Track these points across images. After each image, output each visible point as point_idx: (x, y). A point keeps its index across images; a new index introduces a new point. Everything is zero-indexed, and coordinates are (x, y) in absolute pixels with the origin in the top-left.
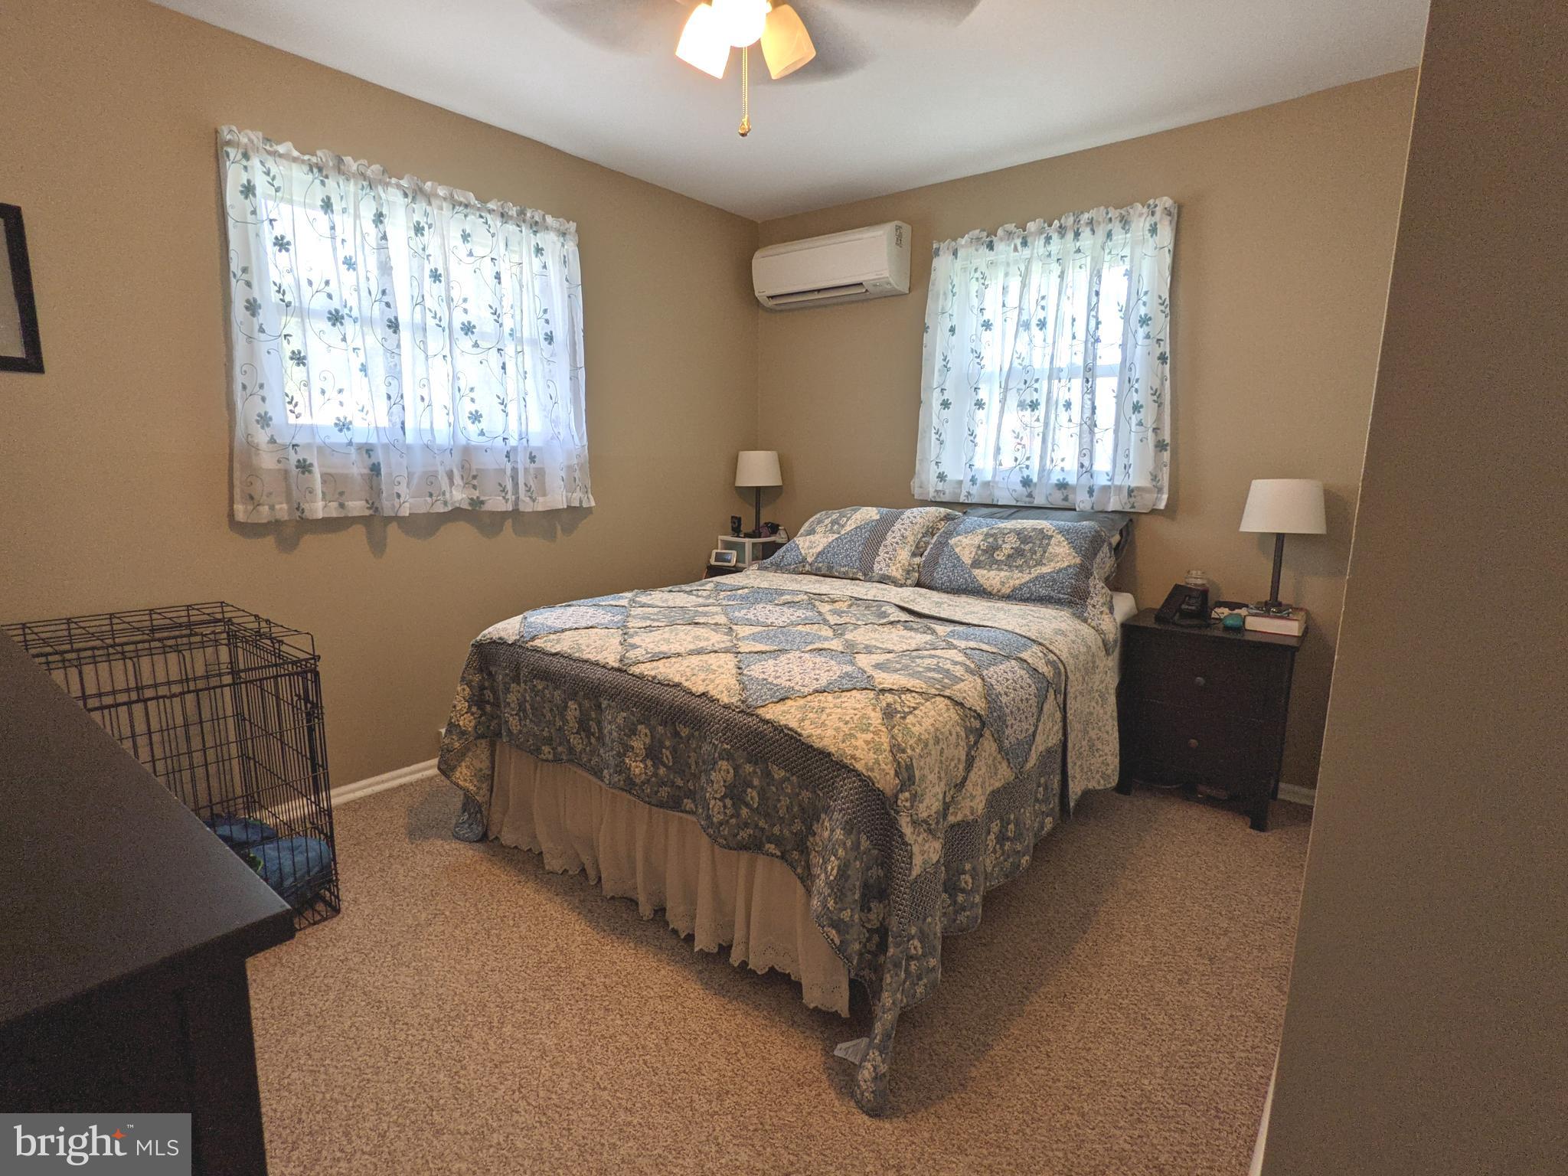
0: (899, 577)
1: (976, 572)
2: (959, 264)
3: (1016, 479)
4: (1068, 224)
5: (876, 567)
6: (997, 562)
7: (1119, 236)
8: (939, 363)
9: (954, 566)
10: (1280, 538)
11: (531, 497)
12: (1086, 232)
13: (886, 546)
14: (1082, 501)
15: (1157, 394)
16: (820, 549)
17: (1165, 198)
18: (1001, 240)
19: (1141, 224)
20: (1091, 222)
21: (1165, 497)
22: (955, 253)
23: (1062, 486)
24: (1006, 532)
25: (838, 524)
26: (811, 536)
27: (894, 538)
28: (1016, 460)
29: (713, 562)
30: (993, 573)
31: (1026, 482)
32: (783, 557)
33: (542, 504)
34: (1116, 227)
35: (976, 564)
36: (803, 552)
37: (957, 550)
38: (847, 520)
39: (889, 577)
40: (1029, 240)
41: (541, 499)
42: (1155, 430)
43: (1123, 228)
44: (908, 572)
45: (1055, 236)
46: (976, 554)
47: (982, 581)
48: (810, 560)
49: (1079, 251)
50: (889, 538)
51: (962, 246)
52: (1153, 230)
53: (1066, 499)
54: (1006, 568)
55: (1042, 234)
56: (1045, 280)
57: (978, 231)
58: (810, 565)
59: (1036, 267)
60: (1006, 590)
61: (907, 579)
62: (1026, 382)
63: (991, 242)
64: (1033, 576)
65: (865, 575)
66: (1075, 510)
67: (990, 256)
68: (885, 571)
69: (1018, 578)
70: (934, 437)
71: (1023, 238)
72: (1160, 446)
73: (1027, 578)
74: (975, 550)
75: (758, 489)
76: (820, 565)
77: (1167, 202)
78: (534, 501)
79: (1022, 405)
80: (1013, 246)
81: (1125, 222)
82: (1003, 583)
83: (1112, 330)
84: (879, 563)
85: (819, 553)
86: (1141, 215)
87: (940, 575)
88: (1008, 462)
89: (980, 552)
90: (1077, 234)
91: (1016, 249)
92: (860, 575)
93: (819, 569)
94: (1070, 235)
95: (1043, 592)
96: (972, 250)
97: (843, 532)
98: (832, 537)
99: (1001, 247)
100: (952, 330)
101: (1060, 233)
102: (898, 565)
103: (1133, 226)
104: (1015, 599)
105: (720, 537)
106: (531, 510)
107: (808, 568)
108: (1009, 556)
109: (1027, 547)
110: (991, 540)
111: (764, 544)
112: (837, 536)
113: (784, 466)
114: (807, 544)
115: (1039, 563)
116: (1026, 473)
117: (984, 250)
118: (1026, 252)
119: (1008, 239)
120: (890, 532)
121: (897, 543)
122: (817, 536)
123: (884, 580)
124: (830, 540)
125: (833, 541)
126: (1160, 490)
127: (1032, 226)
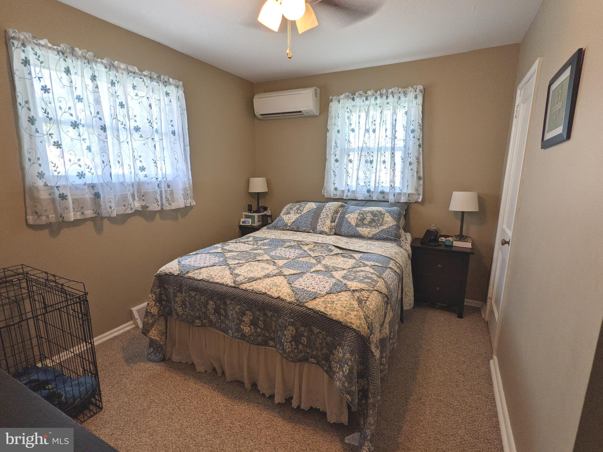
0: (328, 231)
1: (358, 229)
2: (340, 105)
3: (365, 190)
4: (383, 93)
5: (318, 228)
6: (365, 224)
7: (403, 98)
8: (333, 144)
9: (349, 226)
10: (463, 213)
11: (169, 204)
12: (390, 96)
13: (321, 219)
14: (391, 199)
15: (418, 159)
16: (293, 220)
17: (420, 86)
18: (357, 97)
19: (411, 95)
20: (392, 93)
21: (421, 197)
22: (339, 101)
23: (382, 192)
24: (366, 212)
25: (300, 210)
26: (289, 215)
27: (324, 215)
28: (365, 183)
29: (241, 224)
30: (364, 229)
31: (369, 191)
32: (277, 224)
33: (174, 206)
34: (402, 95)
35: (357, 225)
36: (286, 221)
37: (349, 220)
38: (303, 208)
39: (324, 232)
40: (369, 98)
41: (173, 204)
42: (417, 172)
43: (405, 96)
44: (331, 229)
45: (379, 97)
46: (357, 221)
47: (361, 232)
48: (289, 225)
49: (388, 103)
50: (322, 216)
51: (342, 99)
52: (416, 97)
53: (384, 197)
54: (369, 227)
55: (373, 96)
56: (375, 113)
57: (348, 93)
58: (289, 227)
59: (371, 108)
60: (370, 236)
61: (331, 232)
62: (368, 153)
63: (353, 98)
64: (380, 230)
65: (313, 231)
66: (388, 202)
67: (354, 103)
68: (322, 229)
69: (375, 231)
70: (332, 173)
71: (366, 97)
72: (419, 178)
73: (378, 231)
74: (356, 220)
75: (258, 193)
76: (294, 227)
77: (421, 87)
78: (170, 205)
79: (366, 162)
80: (362, 100)
81: (405, 94)
82: (369, 233)
83: (401, 134)
84: (319, 226)
85: (293, 222)
86: (411, 91)
87: (344, 230)
88: (362, 183)
89: (358, 220)
90: (387, 97)
91: (363, 101)
92: (311, 231)
93: (293, 228)
94: (385, 97)
95: (385, 236)
96: (345, 100)
97: (302, 213)
98: (298, 216)
99: (357, 100)
100: (338, 131)
101: (380, 96)
102: (327, 227)
103: (408, 95)
104: (374, 239)
105: (243, 213)
106: (169, 209)
107: (288, 228)
108: (370, 222)
109: (376, 218)
110: (361, 215)
111: (262, 216)
112: (300, 215)
113: (269, 183)
114: (287, 218)
115: (382, 225)
116: (368, 187)
117: (350, 101)
118: (367, 102)
119: (360, 97)
120: (322, 213)
121: (325, 218)
122: (291, 215)
123: (322, 233)
124: (297, 216)
125: (299, 217)
126: (419, 194)
127: (369, 93)
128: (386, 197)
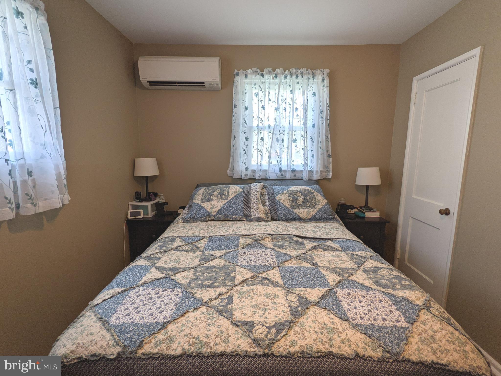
0: (264, 217)
1: (295, 211)
2: (247, 81)
3: (277, 169)
4: (293, 72)
5: (253, 215)
6: (300, 205)
7: (311, 80)
8: (241, 121)
9: (284, 209)
10: (367, 186)
11: (32, 204)
12: (300, 77)
13: (253, 204)
14: (305, 177)
15: (327, 138)
16: (219, 208)
17: (327, 69)
18: (267, 74)
19: (319, 77)
20: (302, 73)
21: (331, 174)
22: (246, 76)
23: (293, 171)
24: (295, 192)
25: (224, 195)
26: (211, 202)
27: (254, 199)
28: (278, 161)
29: (129, 217)
30: (302, 210)
31: (280, 170)
32: (196, 214)
34: (311, 76)
35: (292, 207)
36: (208, 210)
37: (282, 201)
38: (228, 193)
39: (261, 218)
40: (278, 75)
41: (40, 203)
42: (327, 150)
43: (313, 77)
44: (266, 214)
45: (289, 76)
46: (290, 203)
47: (299, 214)
48: (213, 214)
49: (298, 83)
50: (253, 201)
51: (249, 74)
52: (323, 80)
53: (295, 176)
54: (305, 208)
55: (283, 74)
56: (285, 93)
57: (256, 68)
58: (214, 216)
59: (282, 86)
60: (309, 217)
61: (267, 218)
62: (280, 131)
63: (262, 74)
64: (317, 209)
65: (247, 218)
66: (303, 179)
67: (263, 80)
68: (258, 215)
69: (313, 212)
71: (276, 74)
72: (329, 156)
73: (316, 211)
74: (288, 201)
75: (147, 177)
76: (220, 216)
77: (327, 71)
78: (35, 206)
79: (277, 140)
80: (271, 77)
81: (314, 76)
82: (308, 214)
83: (310, 115)
84: (253, 212)
85: (219, 210)
86: (319, 74)
87: (280, 213)
88: (274, 162)
89: (291, 202)
90: (297, 77)
91: (273, 79)
92: (244, 219)
93: (220, 217)
94: (294, 77)
95: (324, 216)
96: (253, 76)
97: (229, 199)
98: (224, 202)
99: (266, 76)
100: (247, 108)
101: (291, 75)
102: (262, 212)
103: (316, 78)
104: (313, 220)
105: (130, 203)
106: (33, 213)
107: (212, 218)
108: (303, 202)
109: (308, 198)
110: (291, 196)
111: (156, 204)
112: (226, 201)
113: (160, 165)
114: (210, 206)
115: (316, 204)
116: (280, 166)
117: (259, 77)
118: (277, 80)
119: (270, 74)
120: (251, 197)
121: (256, 201)
122: (214, 202)
123: (258, 220)
124: (224, 203)
125: (225, 204)
126: (329, 171)
127: (278, 71)
128: (297, 175)
